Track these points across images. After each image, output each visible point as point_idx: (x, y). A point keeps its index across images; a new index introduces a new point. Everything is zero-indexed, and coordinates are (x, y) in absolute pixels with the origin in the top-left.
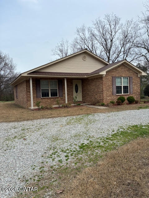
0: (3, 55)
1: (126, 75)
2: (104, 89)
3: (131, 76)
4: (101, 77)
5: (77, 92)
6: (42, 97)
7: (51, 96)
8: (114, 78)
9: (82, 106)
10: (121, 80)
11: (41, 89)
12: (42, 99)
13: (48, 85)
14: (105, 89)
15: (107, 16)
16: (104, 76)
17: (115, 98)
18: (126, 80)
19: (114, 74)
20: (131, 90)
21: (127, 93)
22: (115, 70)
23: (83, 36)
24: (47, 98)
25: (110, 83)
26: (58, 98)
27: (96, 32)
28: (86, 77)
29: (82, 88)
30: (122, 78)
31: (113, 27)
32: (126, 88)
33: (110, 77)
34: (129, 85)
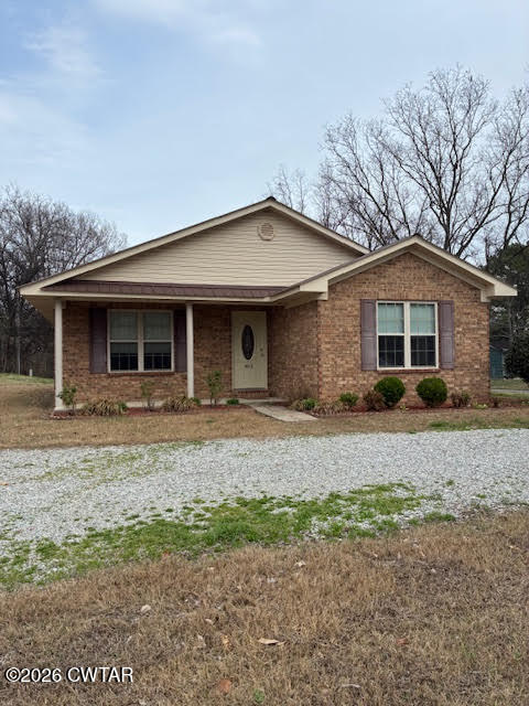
1: (424, 295)
2: (324, 347)
3: (446, 298)
4: (312, 301)
5: (248, 353)
6: (112, 369)
7: (146, 367)
8: (368, 307)
9: (243, 406)
10: (403, 316)
11: (109, 341)
12: (110, 376)
13: (136, 326)
14: (328, 346)
15: (438, 77)
16: (325, 297)
17: (368, 382)
18: (425, 314)
19: (370, 290)
20: (449, 353)
21: (429, 364)
22: (372, 276)
24: (131, 375)
25: (351, 325)
26: (170, 374)
27: (399, 137)
28: (267, 300)
29: (269, 341)
30: (407, 305)
31: (459, 115)
32: (424, 349)
33: (350, 303)
34: (436, 335)
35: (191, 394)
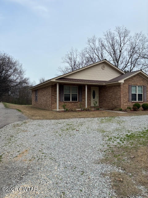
0: (14, 61)
1: (141, 84)
2: (122, 96)
3: (145, 85)
4: (119, 85)
5: (94, 98)
7: (72, 101)
8: (130, 87)
9: (101, 110)
10: (136, 89)
11: (64, 94)
12: (64, 102)
13: (70, 90)
16: (122, 84)
17: (131, 105)
18: (140, 89)
19: (131, 83)
20: (145, 98)
21: (141, 101)
22: (131, 79)
23: (93, 46)
24: (68, 102)
25: (127, 91)
26: (77, 102)
28: (104, 84)
29: (99, 94)
30: (137, 86)
31: (122, 39)
32: (140, 96)
33: (127, 85)
34: (143, 94)
35: (86, 107)
